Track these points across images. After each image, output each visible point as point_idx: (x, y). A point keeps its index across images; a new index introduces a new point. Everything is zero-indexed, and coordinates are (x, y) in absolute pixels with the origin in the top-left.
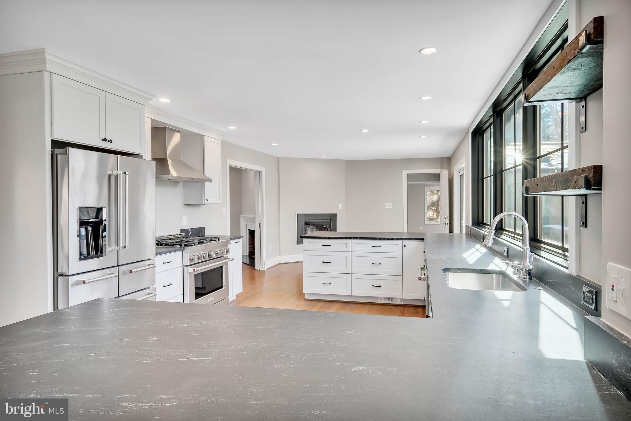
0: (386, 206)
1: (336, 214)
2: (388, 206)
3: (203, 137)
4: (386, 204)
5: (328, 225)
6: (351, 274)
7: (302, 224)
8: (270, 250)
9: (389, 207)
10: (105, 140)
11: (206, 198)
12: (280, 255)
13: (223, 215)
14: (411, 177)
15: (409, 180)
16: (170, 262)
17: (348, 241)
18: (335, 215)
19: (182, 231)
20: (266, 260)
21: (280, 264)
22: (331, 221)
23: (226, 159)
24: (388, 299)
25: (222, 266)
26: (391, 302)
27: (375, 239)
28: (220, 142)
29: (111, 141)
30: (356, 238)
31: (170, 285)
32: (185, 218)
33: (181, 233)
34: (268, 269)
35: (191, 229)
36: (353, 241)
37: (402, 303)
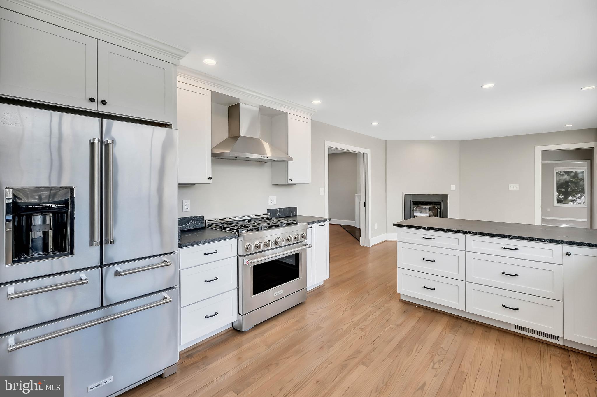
0: (509, 187)
1: (448, 195)
2: (513, 187)
3: (286, 114)
4: (509, 185)
5: (439, 206)
6: (466, 281)
7: (409, 203)
8: (376, 228)
9: (515, 189)
10: (92, 100)
11: (289, 178)
12: (387, 232)
13: (320, 195)
14: (545, 154)
15: (543, 159)
16: (216, 252)
17: (462, 236)
18: (446, 197)
19: (269, 211)
20: (372, 237)
21: (387, 241)
22: (442, 203)
23: (325, 141)
24: (532, 331)
25: (296, 254)
26: (535, 336)
27: (509, 237)
28: (309, 122)
29: (104, 102)
30: (475, 233)
31: (216, 279)
32: (274, 198)
33: (267, 213)
34: (372, 246)
35: (279, 209)
36: (469, 237)
37: (561, 343)
